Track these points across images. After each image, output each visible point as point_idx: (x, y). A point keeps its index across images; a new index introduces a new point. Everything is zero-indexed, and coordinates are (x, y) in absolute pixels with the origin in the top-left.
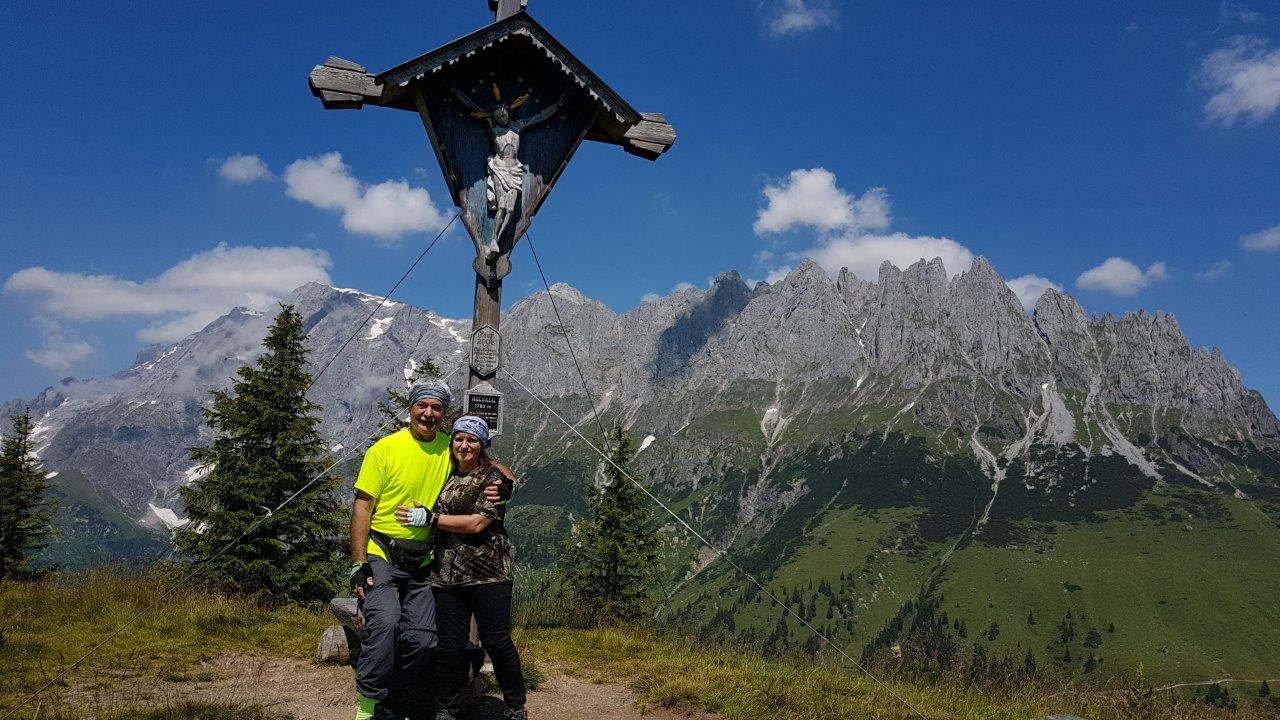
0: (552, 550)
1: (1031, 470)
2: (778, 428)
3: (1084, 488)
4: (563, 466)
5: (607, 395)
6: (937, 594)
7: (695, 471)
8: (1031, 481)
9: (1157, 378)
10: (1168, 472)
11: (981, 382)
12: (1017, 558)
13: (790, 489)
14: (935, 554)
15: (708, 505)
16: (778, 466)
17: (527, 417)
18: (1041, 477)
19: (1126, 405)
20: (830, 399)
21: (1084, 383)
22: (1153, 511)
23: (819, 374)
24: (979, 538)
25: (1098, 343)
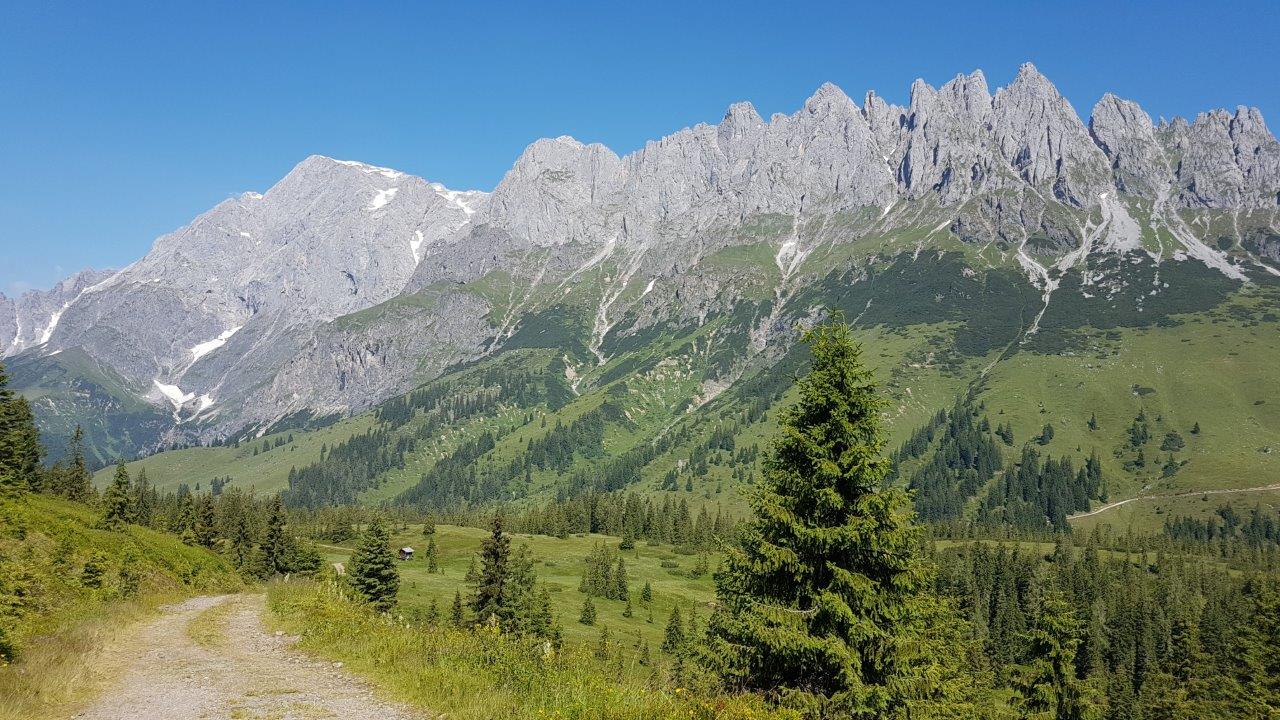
0: (542, 389)
1: (1088, 279)
2: (796, 260)
3: (1154, 293)
4: (560, 310)
5: (611, 241)
6: (976, 403)
7: (702, 306)
8: (1089, 289)
9: (1240, 178)
10: (1257, 275)
11: (1028, 194)
12: (1074, 365)
13: (807, 315)
14: (975, 367)
15: (715, 338)
16: (794, 297)
17: (525, 265)
18: (1101, 286)
19: (1202, 209)
20: (853, 228)
21: (1151, 189)
22: (1240, 312)
23: (841, 204)
24: (1025, 347)
25: (1168, 150)
